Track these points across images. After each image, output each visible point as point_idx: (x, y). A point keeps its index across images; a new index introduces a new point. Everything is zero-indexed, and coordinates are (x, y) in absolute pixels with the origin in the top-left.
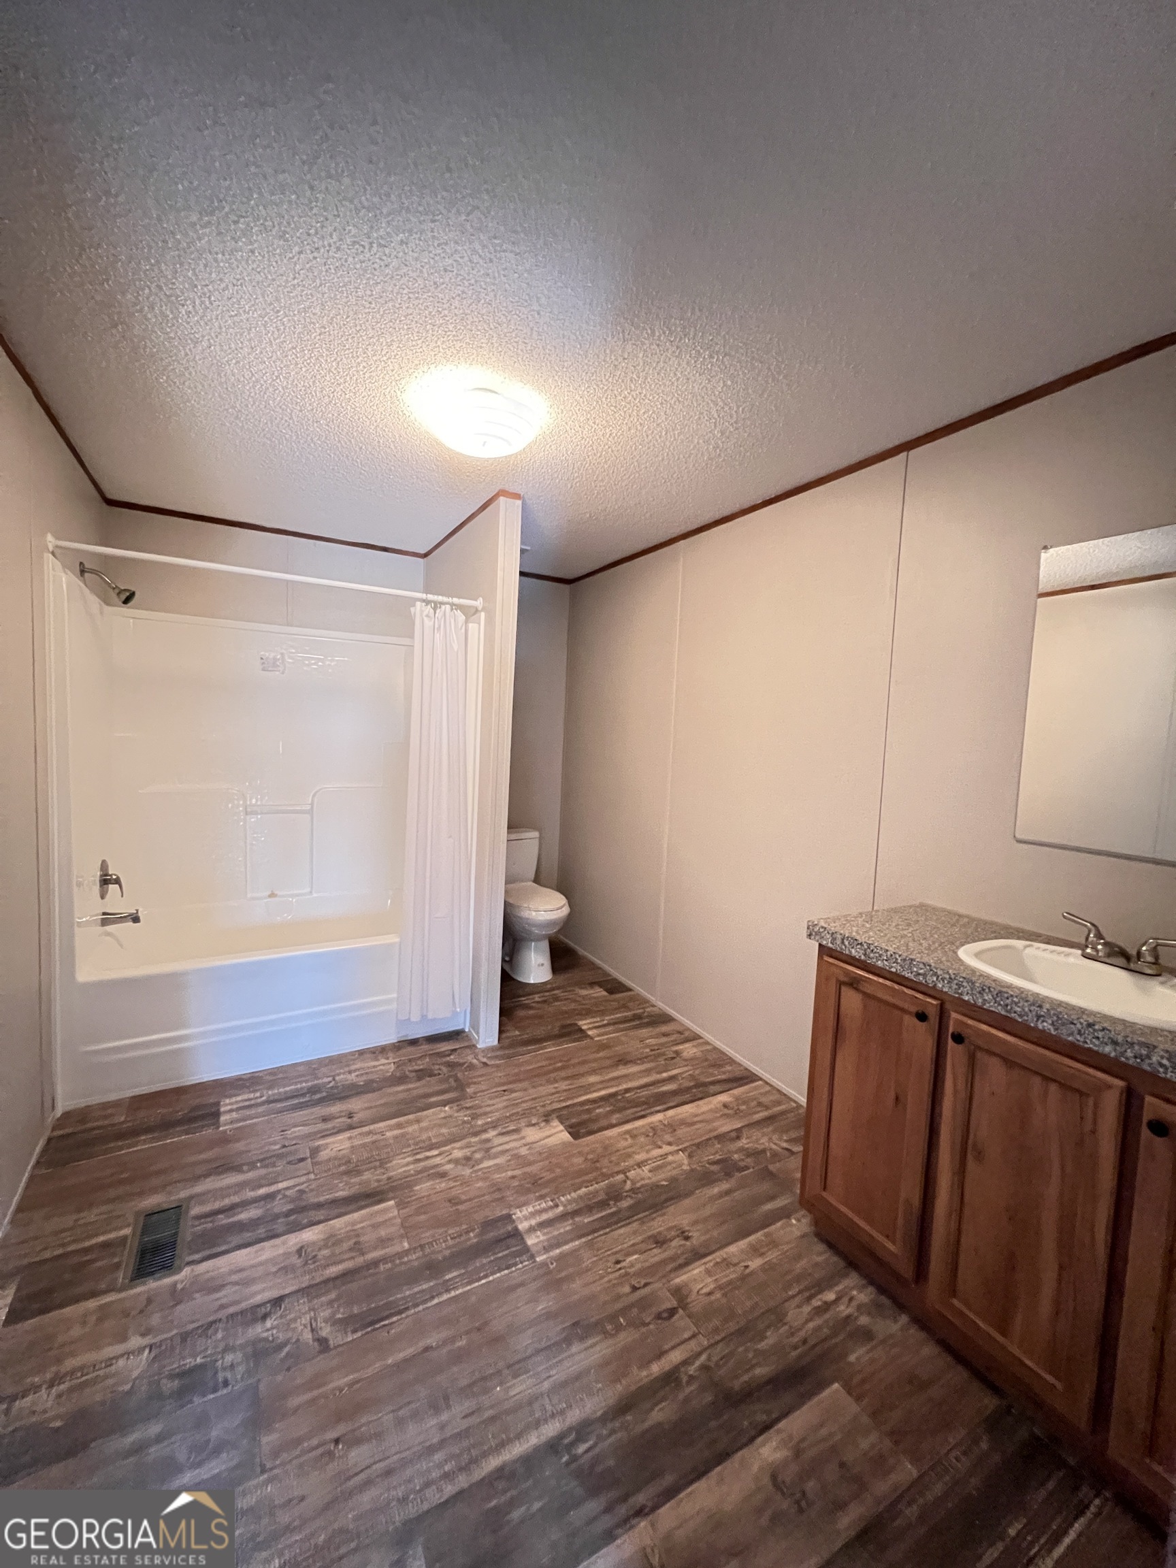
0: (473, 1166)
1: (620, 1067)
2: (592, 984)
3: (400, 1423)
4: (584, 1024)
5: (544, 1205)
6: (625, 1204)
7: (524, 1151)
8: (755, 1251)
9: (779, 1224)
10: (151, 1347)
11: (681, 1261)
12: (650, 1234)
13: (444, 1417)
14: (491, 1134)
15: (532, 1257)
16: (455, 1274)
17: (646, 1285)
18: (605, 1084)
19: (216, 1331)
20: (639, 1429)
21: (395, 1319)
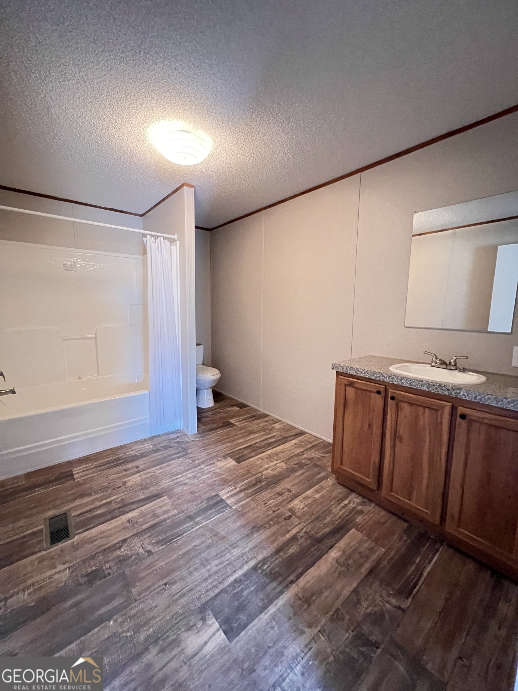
0: (198, 479)
1: (251, 435)
2: (232, 406)
3: (191, 573)
4: (232, 421)
5: (231, 489)
6: (263, 483)
7: (218, 471)
8: (317, 492)
9: (324, 482)
10: (69, 567)
11: (290, 499)
12: (276, 492)
13: (209, 567)
14: (203, 466)
15: (231, 507)
16: (200, 518)
17: (278, 509)
18: (245, 442)
19: (99, 556)
20: (286, 556)
21: (179, 538)
